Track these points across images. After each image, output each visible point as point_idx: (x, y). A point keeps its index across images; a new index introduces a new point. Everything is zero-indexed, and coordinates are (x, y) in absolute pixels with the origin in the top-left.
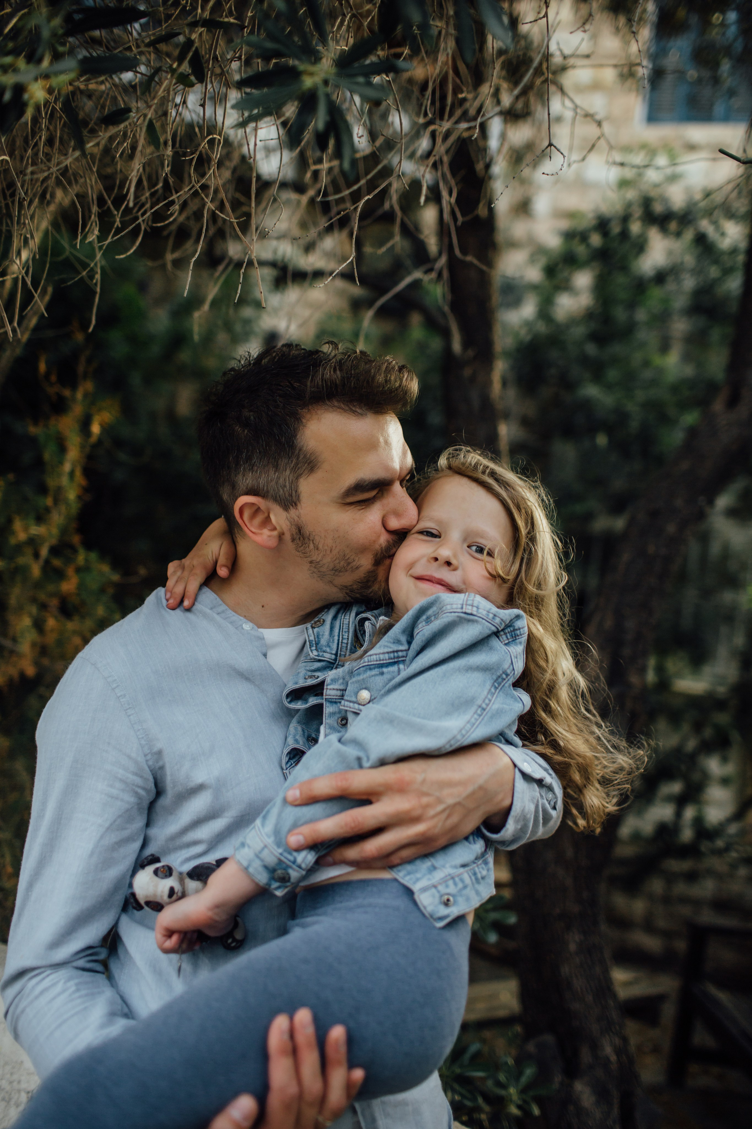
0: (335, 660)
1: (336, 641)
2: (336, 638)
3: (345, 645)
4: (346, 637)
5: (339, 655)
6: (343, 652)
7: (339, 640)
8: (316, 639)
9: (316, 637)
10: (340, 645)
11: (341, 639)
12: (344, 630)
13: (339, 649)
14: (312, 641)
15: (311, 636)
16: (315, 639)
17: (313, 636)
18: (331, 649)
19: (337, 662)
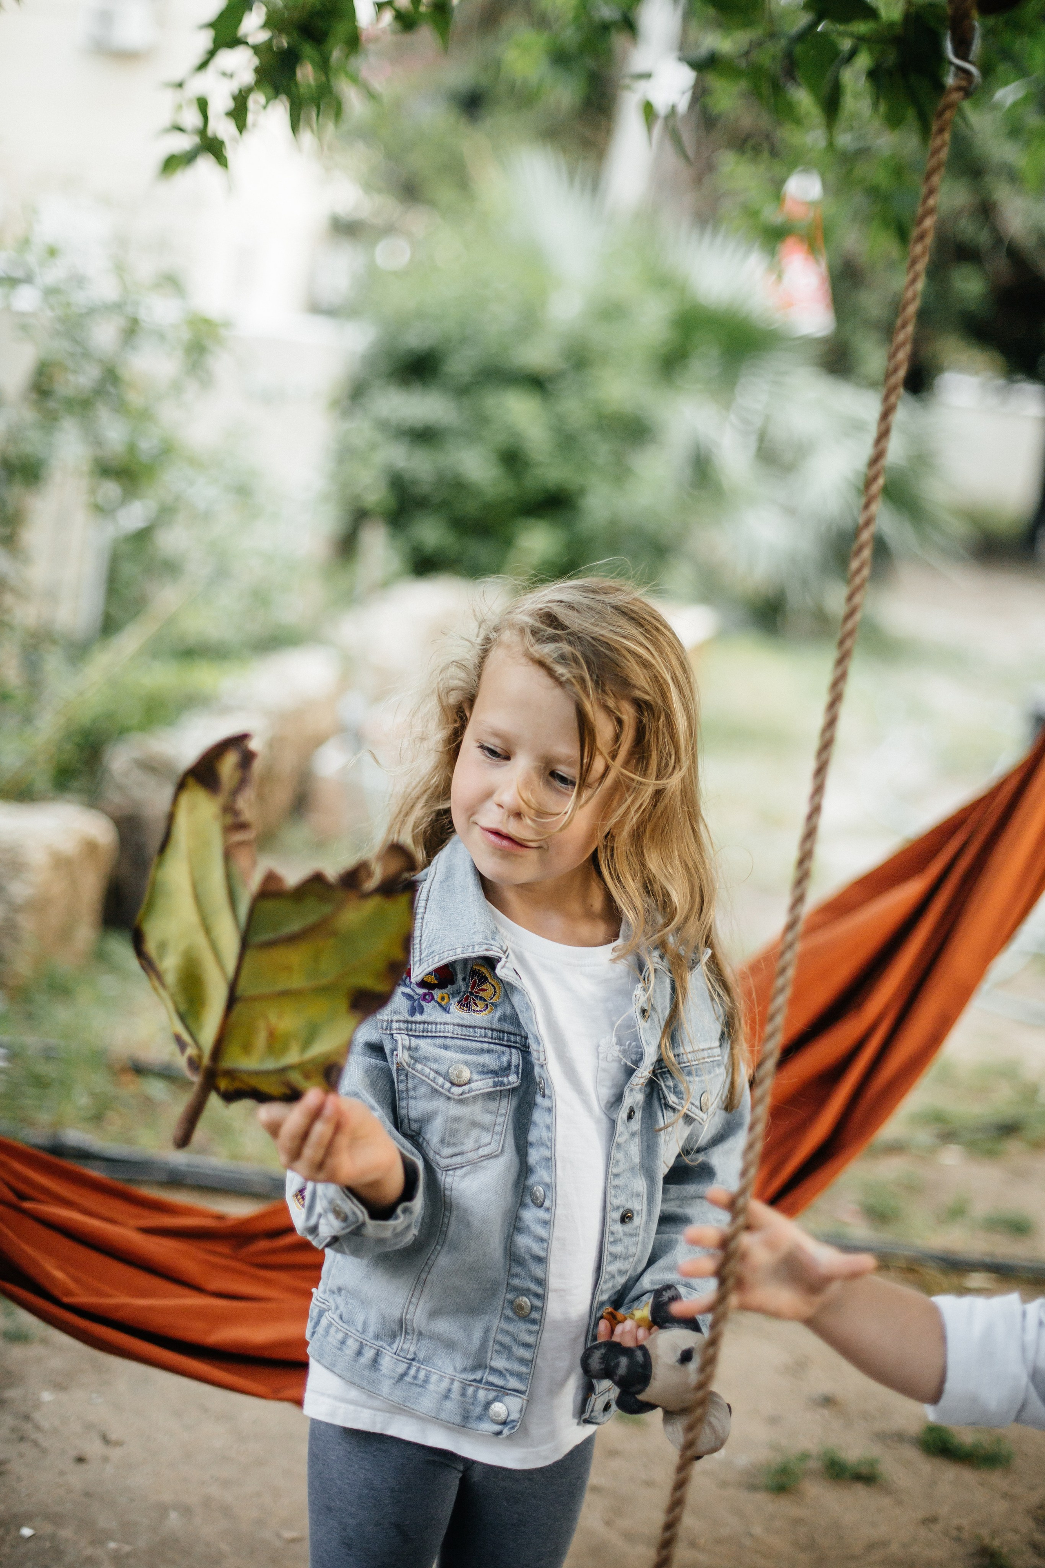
0: (515, 1047)
1: (492, 1046)
3: (495, 1033)
5: (509, 1044)
6: (504, 1037)
8: (490, 1075)
9: (486, 1076)
10: (497, 1041)
11: (486, 1040)
14: (494, 1082)
15: (488, 1084)
16: (490, 1078)
17: (486, 1081)
19: (518, 1045)
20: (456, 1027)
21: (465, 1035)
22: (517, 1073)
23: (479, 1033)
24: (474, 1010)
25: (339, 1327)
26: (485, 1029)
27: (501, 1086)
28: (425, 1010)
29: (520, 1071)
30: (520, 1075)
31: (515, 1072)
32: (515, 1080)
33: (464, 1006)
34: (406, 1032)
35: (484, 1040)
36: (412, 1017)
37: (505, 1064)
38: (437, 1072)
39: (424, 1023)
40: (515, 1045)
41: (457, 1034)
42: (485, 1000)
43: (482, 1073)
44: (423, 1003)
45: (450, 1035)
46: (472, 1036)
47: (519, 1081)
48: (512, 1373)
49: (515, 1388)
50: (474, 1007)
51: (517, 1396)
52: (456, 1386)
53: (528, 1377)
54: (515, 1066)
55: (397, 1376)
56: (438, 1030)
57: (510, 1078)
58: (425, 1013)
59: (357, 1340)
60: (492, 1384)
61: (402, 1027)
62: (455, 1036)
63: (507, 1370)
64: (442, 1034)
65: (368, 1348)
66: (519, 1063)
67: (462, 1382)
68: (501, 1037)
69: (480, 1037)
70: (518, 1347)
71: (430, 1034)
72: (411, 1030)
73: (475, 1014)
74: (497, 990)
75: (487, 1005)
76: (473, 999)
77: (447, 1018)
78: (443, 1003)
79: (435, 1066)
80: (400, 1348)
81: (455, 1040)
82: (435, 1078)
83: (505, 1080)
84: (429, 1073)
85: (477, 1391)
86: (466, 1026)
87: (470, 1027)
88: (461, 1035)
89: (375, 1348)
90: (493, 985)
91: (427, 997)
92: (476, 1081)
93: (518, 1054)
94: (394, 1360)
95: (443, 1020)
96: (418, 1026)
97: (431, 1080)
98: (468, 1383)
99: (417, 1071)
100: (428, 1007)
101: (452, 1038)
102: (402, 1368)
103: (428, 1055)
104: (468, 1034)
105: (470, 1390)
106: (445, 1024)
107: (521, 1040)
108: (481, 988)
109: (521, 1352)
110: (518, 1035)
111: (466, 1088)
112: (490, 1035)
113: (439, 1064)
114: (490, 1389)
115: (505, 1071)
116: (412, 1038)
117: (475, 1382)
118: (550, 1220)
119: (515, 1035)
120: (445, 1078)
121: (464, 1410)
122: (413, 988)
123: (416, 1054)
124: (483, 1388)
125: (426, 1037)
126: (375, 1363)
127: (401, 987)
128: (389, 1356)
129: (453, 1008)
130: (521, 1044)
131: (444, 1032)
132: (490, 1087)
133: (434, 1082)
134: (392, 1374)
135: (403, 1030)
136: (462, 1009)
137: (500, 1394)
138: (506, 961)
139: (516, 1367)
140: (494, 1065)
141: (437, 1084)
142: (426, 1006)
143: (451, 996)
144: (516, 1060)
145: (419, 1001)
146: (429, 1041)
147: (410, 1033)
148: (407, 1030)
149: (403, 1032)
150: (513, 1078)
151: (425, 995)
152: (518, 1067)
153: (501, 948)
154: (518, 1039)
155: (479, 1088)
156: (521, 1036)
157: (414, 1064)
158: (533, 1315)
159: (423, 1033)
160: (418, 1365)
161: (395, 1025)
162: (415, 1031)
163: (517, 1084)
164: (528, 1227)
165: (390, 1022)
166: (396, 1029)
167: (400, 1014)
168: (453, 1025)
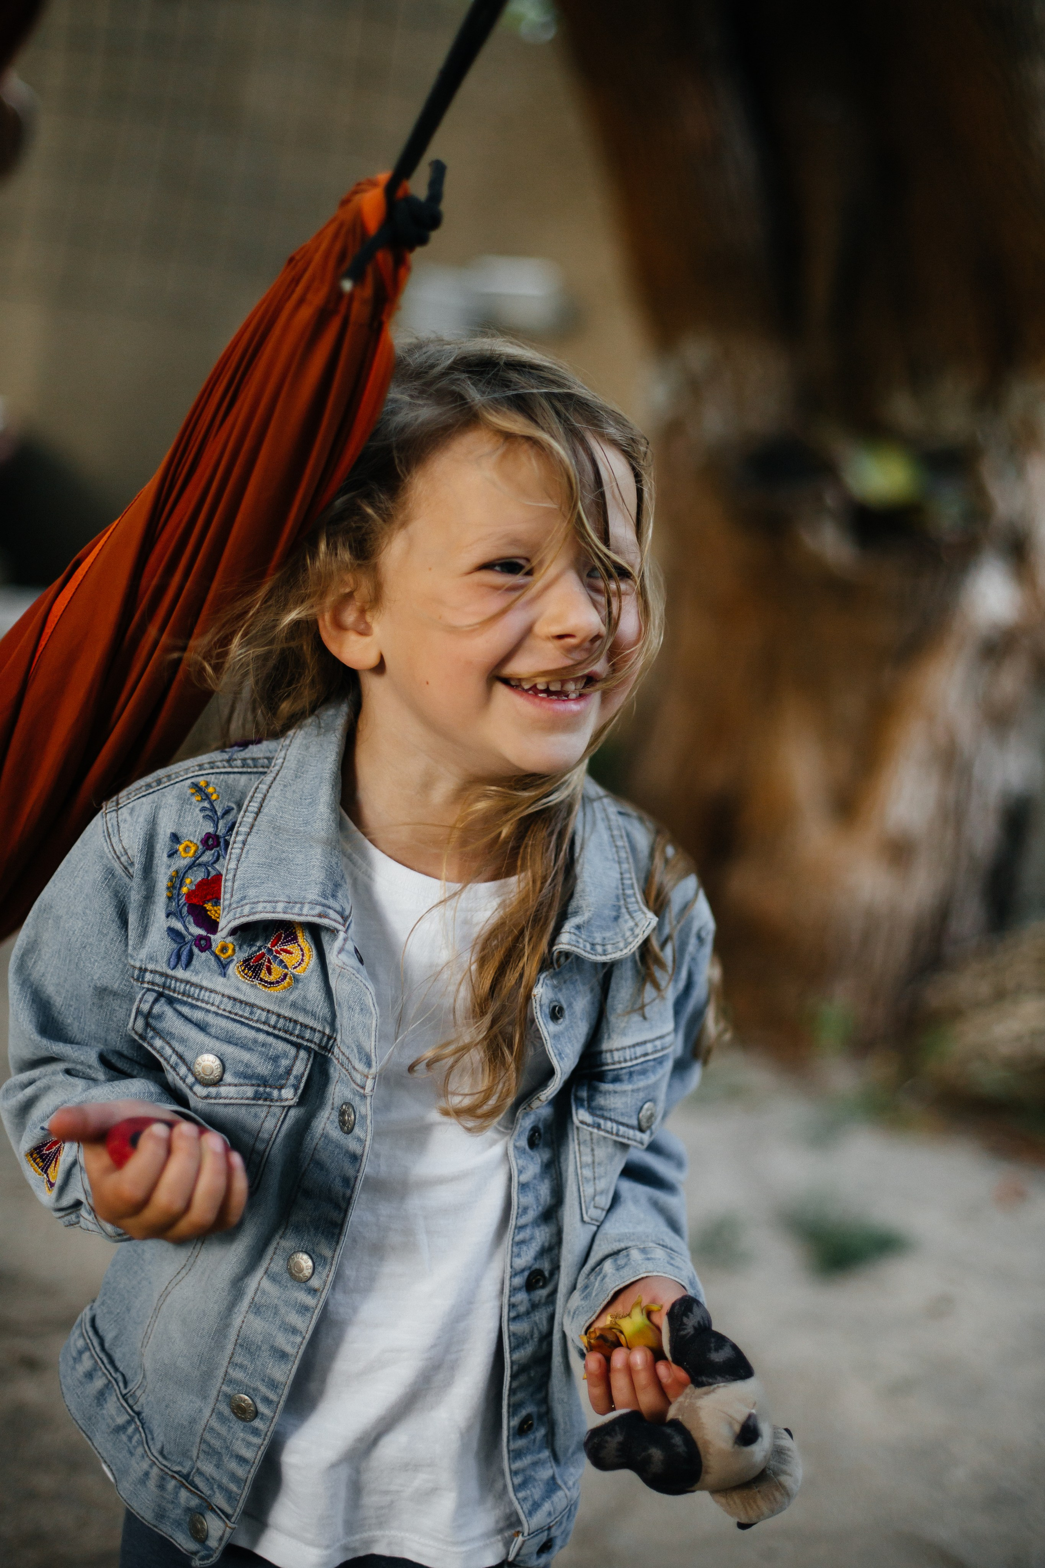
0: (308, 1050)
1: (270, 1039)
2: (261, 1037)
3: (281, 1021)
4: (265, 1014)
5: (300, 1041)
6: (294, 1029)
7: (268, 1033)
8: (254, 1082)
9: (247, 1082)
10: (281, 1034)
11: (266, 1028)
12: (247, 1015)
13: (288, 1036)
14: (256, 1092)
15: (245, 1093)
16: (253, 1085)
17: (244, 1088)
18: (285, 1055)
19: (313, 1046)
20: (225, 1000)
21: (236, 1014)
22: (296, 1088)
23: (257, 1015)
24: (261, 980)
25: (84, 1332)
26: (268, 1011)
27: (265, 1100)
28: (194, 962)
29: (302, 1085)
30: (300, 1091)
31: (293, 1086)
32: (291, 1096)
33: (249, 969)
34: (161, 990)
35: (261, 1026)
36: (173, 969)
37: (281, 1070)
39: (187, 982)
40: (309, 1044)
41: (224, 1010)
42: (286, 967)
43: (245, 1076)
44: (196, 950)
45: (213, 1009)
46: (247, 1018)
47: (296, 1099)
48: (222, 1487)
49: (220, 1506)
50: (264, 974)
51: (221, 1518)
52: (154, 1472)
53: (238, 1498)
54: (296, 1077)
55: (113, 1425)
56: (201, 997)
57: (283, 1091)
58: (192, 968)
59: (93, 1357)
60: (196, 1488)
61: (157, 981)
62: (220, 1012)
63: (218, 1479)
64: (204, 1005)
65: (100, 1374)
66: (303, 1074)
67: (162, 1470)
68: (290, 1029)
69: (257, 1021)
70: (230, 1458)
71: (190, 1000)
72: (168, 988)
73: (261, 987)
74: (306, 959)
75: (285, 975)
76: (269, 961)
77: (218, 983)
78: (223, 957)
79: (180, 1048)
80: (132, 1391)
81: (220, 1019)
82: (177, 1064)
83: (275, 1093)
84: (171, 1056)
85: (180, 1489)
86: (241, 1002)
87: (247, 1004)
88: (230, 1012)
89: (107, 1379)
90: (302, 950)
91: (203, 942)
92: (230, 1085)
93: (308, 1060)
94: (119, 1404)
95: (210, 985)
96: (178, 984)
97: (172, 1067)
98: (171, 1473)
99: (155, 1049)
100: (201, 957)
101: (217, 1014)
102: (121, 1420)
103: (173, 1030)
104: (241, 1013)
105: (171, 1484)
106: (211, 991)
107: (321, 1040)
108: (285, 947)
109: (233, 1465)
110: (319, 1031)
111: (213, 1090)
112: (272, 1022)
113: (186, 1046)
114: (195, 1492)
115: (278, 1081)
116: (163, 1000)
117: (180, 1476)
118: (314, 1306)
119: (313, 1030)
120: (189, 1069)
121: (159, 1506)
122: (187, 924)
123: (159, 1025)
124: (187, 1488)
125: (185, 1003)
126: (101, 1397)
127: (169, 919)
128: (117, 1395)
129: (233, 969)
130: (319, 1045)
131: (207, 1003)
132: (248, 1099)
133: (175, 1070)
134: (110, 1421)
135: (158, 985)
136: (246, 974)
137: (205, 1504)
138: (345, 940)
139: (225, 1481)
140: (264, 1068)
141: (178, 1074)
142: (198, 956)
143: (237, 949)
144: (301, 1066)
145: (191, 945)
146: (185, 1010)
147: (167, 992)
148: (164, 987)
149: (156, 988)
150: (288, 1093)
151: (200, 938)
152: (302, 1078)
153: (341, 914)
154: (317, 1037)
155: (231, 1095)
156: (324, 1034)
157: (152, 1038)
158: (257, 1423)
159: (180, 997)
160: (138, 1423)
161: (148, 977)
162: (174, 991)
163: (291, 1103)
164: (275, 1308)
165: (143, 970)
166: (148, 983)
167: (156, 961)
168: (223, 995)
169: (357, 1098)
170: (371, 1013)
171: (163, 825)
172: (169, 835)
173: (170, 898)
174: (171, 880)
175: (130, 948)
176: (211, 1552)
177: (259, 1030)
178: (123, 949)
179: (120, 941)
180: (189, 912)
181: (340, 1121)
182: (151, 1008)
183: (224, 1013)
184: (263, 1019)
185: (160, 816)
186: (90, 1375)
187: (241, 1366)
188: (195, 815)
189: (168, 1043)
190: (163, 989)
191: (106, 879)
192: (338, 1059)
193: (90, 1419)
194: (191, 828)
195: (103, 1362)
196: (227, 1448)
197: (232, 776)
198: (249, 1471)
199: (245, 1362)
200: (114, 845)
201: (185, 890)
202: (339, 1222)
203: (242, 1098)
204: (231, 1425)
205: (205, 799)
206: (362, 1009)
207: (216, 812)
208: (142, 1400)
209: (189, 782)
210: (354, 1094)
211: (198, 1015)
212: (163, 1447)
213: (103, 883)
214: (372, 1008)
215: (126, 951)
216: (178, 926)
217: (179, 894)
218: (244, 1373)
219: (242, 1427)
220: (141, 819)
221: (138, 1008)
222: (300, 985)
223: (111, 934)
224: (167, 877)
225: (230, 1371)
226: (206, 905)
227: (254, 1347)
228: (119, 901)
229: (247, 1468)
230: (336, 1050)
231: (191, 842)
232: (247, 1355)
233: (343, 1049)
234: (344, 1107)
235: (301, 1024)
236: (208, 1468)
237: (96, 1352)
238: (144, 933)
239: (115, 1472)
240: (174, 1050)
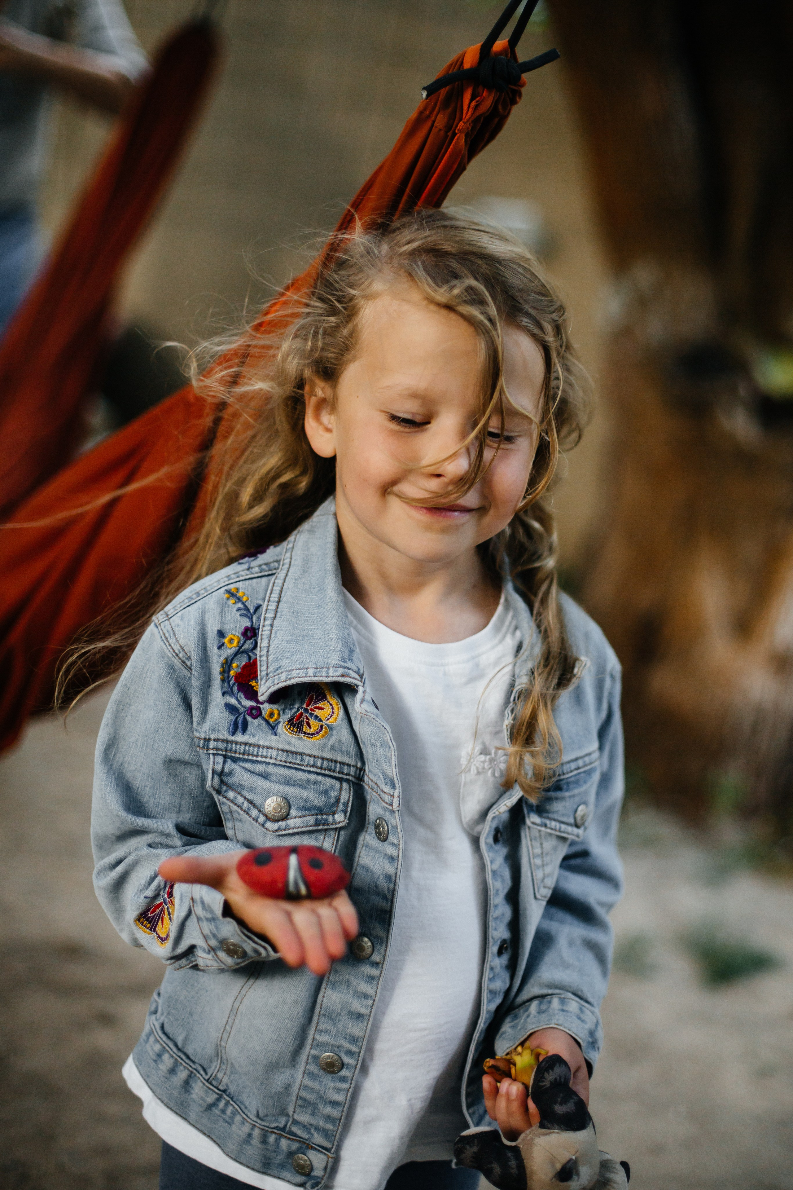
0: (347, 781)
1: (320, 778)
2: (313, 777)
3: (325, 762)
4: (312, 759)
5: (341, 776)
6: (335, 767)
7: (317, 774)
8: (313, 812)
9: (308, 813)
10: (327, 772)
11: (315, 770)
12: (299, 762)
13: (332, 774)
14: (316, 820)
15: (308, 822)
16: (313, 815)
17: (307, 818)
18: (332, 787)
19: (351, 778)
20: (280, 752)
21: (290, 763)
22: (345, 812)
23: (307, 761)
24: (305, 733)
25: (158, 1038)
26: (315, 757)
27: (324, 825)
28: (249, 728)
29: (349, 809)
30: (348, 814)
31: (343, 811)
32: (342, 819)
33: (294, 727)
34: (224, 753)
35: (312, 769)
36: (232, 735)
37: (332, 800)
38: (251, 802)
39: (246, 744)
40: (348, 777)
41: (281, 761)
42: (320, 720)
43: (305, 809)
44: (249, 718)
45: (272, 761)
46: (298, 764)
47: (347, 821)
48: (317, 1129)
49: (320, 1144)
50: (305, 728)
51: (321, 1152)
52: (257, 1132)
53: (334, 1134)
54: (344, 804)
55: (206, 1104)
56: (260, 754)
57: (336, 816)
58: (248, 732)
59: (172, 1056)
60: (295, 1135)
61: (220, 747)
62: (278, 763)
63: (311, 1125)
64: (263, 759)
65: (182, 1068)
66: (349, 799)
67: (263, 1129)
68: (333, 768)
69: (307, 766)
70: (324, 1105)
71: (250, 757)
72: (231, 751)
73: (305, 738)
74: (336, 712)
75: (322, 727)
76: (307, 718)
77: (271, 740)
78: (271, 721)
79: (250, 796)
80: (214, 1075)
81: (278, 768)
82: (248, 809)
83: (330, 818)
84: (243, 803)
85: (280, 1139)
86: (292, 752)
87: (297, 753)
88: (285, 762)
89: (189, 1070)
90: (331, 705)
91: (254, 711)
92: (295, 817)
93: (350, 789)
94: (204, 1087)
95: (266, 743)
96: (239, 746)
97: (244, 811)
98: (270, 1130)
99: (229, 800)
100: (254, 723)
101: (275, 765)
102: (211, 1098)
103: (243, 783)
104: (294, 761)
105: (272, 1138)
106: (268, 748)
107: (356, 772)
108: (317, 705)
109: (328, 1110)
110: (353, 766)
111: (282, 824)
112: (319, 765)
113: (255, 793)
114: (293, 1139)
115: (331, 808)
116: (229, 761)
117: (278, 1130)
118: (379, 975)
119: (349, 765)
120: (260, 811)
121: (265, 1157)
122: (239, 699)
123: (230, 780)
124: (286, 1137)
125: (246, 760)
126: (187, 1085)
127: (225, 697)
128: (201, 1081)
129: (281, 728)
130: (355, 777)
131: (266, 757)
132: (311, 826)
133: (247, 813)
134: (201, 1102)
135: (221, 750)
136: (292, 731)
137: (304, 1146)
138: (364, 692)
139: (321, 1123)
140: (318, 801)
141: (250, 816)
142: (252, 722)
143: (281, 713)
144: (346, 795)
145: (244, 715)
146: (248, 765)
147: (229, 754)
148: (226, 750)
149: (220, 752)
150: (339, 817)
151: (252, 708)
152: (348, 804)
153: (358, 672)
154: (352, 771)
155: (297, 825)
156: (357, 767)
157: (226, 791)
158: (344, 1072)
159: (241, 756)
160: (227, 1098)
161: (212, 744)
162: (235, 752)
163: (344, 824)
164: (348, 981)
165: (207, 740)
166: (213, 749)
167: (218, 731)
168: (278, 749)
169: (388, 814)
170: (390, 747)
171: (209, 625)
172: (216, 632)
173: (223, 681)
174: (222, 666)
175: (195, 724)
176: (319, 1180)
177: (310, 772)
178: (190, 726)
179: (187, 721)
180: (239, 690)
181: (376, 833)
182: (223, 768)
183: (281, 763)
184: (312, 763)
185: (206, 619)
186: (172, 1071)
187: (326, 1031)
188: (233, 614)
189: (239, 793)
190: (226, 752)
191: (169, 673)
192: (368, 785)
193: (182, 1105)
194: (232, 625)
195: (182, 1059)
196: (321, 1098)
197: (254, 580)
198: (343, 1111)
199: (329, 1027)
200: (172, 645)
201: (232, 673)
202: (388, 909)
203: (307, 826)
204: (321, 1080)
205: (238, 602)
206: (382, 745)
207: (248, 610)
208: (225, 1080)
209: (223, 589)
210: (385, 810)
211: (260, 768)
212: (258, 1112)
213: (167, 676)
214: (390, 744)
215: (192, 728)
216: (233, 701)
217: (228, 677)
218: (329, 1035)
219: (330, 1079)
220: (192, 623)
221: (213, 770)
222: (334, 732)
223: (179, 716)
224: (219, 665)
225: (317, 1037)
226: (251, 683)
227: (334, 1015)
228: (181, 689)
229: (340, 1109)
230: (366, 778)
231: (234, 635)
232: (330, 1022)
233: (371, 776)
234: (378, 821)
235: (341, 763)
236: (304, 1118)
237: (173, 1052)
238: (205, 712)
239: (216, 1140)
240: (245, 798)
